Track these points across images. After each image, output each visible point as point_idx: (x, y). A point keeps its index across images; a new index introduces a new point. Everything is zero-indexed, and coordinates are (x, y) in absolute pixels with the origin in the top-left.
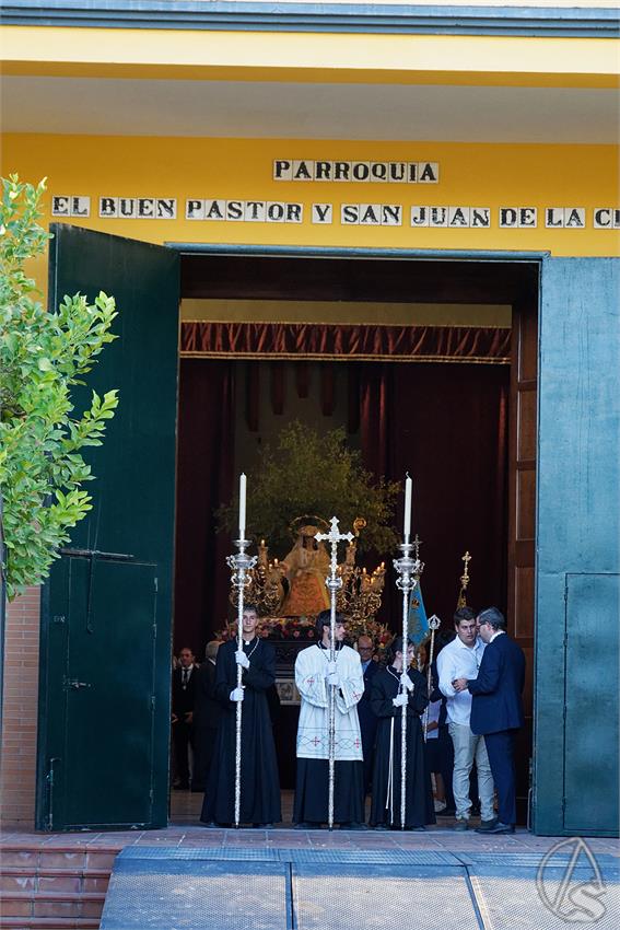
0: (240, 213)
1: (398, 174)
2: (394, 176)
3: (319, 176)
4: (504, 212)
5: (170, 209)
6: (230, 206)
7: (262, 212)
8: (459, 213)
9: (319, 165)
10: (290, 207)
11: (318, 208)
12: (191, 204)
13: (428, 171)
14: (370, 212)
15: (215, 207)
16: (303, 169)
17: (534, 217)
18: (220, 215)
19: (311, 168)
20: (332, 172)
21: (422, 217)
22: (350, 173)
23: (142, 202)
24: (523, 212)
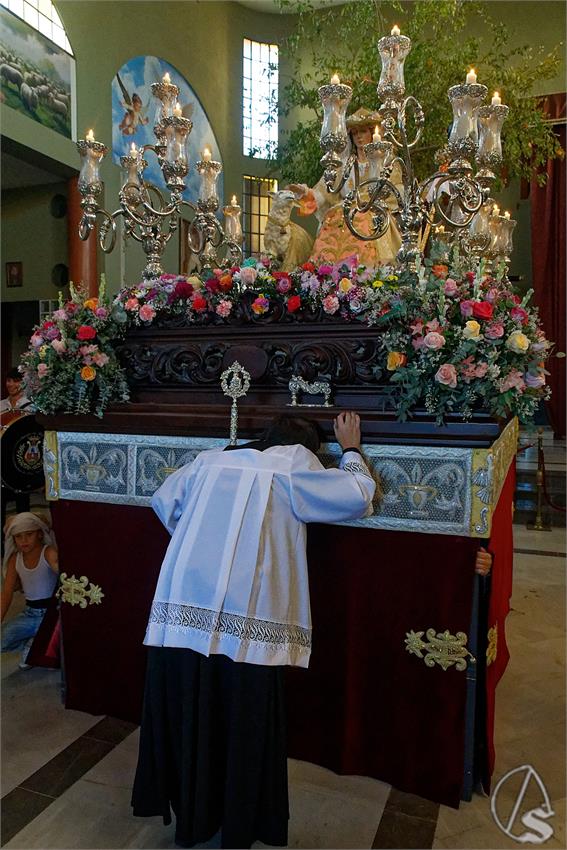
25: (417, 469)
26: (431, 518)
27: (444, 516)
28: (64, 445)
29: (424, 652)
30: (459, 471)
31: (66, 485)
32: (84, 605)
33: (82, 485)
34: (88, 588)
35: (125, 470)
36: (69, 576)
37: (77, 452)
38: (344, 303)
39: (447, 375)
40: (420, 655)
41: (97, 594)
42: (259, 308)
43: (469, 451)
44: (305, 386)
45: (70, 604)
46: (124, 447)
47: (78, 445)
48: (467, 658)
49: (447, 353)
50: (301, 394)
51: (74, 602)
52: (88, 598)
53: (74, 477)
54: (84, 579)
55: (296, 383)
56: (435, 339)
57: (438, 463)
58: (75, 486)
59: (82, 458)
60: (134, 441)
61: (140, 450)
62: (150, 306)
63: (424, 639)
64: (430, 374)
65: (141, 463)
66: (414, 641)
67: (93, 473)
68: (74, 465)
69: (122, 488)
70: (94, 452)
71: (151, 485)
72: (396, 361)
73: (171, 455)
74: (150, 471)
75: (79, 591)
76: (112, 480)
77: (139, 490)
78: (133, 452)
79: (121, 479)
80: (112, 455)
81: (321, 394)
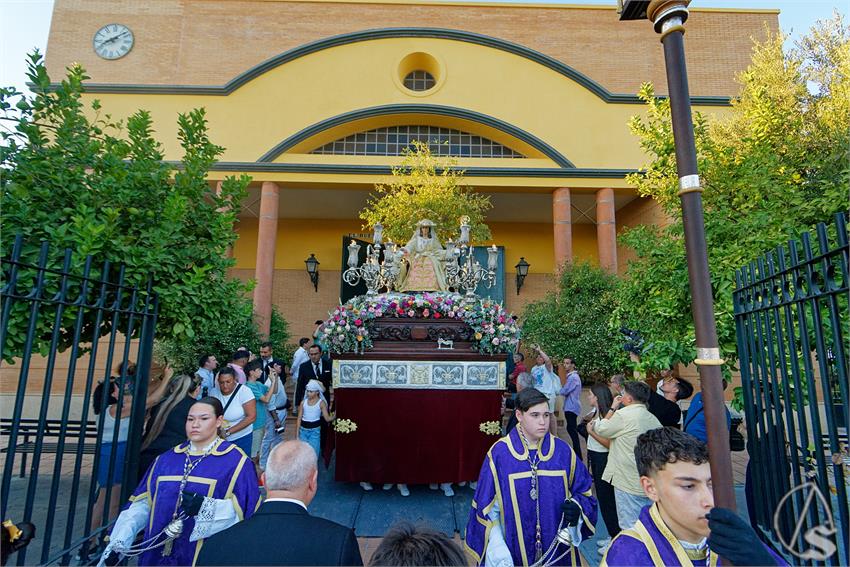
25: (483, 369)
26: (488, 384)
27: (491, 383)
28: (342, 365)
29: (486, 429)
30: (496, 369)
31: (343, 381)
32: (348, 432)
33: (352, 380)
34: (350, 424)
35: (371, 374)
36: (341, 420)
37: (348, 368)
38: (456, 314)
39: (495, 341)
40: (484, 431)
41: (354, 427)
42: (426, 313)
43: (499, 362)
44: (444, 342)
45: (341, 432)
46: (371, 366)
47: (348, 365)
48: (500, 430)
49: (496, 333)
50: (443, 345)
51: (343, 431)
52: (350, 429)
53: (347, 378)
54: (349, 420)
55: (441, 341)
56: (492, 330)
57: (490, 366)
58: (346, 382)
59: (351, 370)
60: (376, 363)
61: (378, 366)
62: (380, 310)
63: (486, 425)
64: (491, 340)
65: (379, 370)
66: (482, 427)
67: (356, 376)
68: (347, 373)
69: (370, 382)
70: (356, 368)
71: (383, 379)
72: (479, 336)
73: (392, 368)
74: (383, 374)
75: (346, 426)
76: (365, 378)
77: (377, 382)
78: (375, 367)
79: (369, 378)
80: (365, 369)
81: (449, 346)
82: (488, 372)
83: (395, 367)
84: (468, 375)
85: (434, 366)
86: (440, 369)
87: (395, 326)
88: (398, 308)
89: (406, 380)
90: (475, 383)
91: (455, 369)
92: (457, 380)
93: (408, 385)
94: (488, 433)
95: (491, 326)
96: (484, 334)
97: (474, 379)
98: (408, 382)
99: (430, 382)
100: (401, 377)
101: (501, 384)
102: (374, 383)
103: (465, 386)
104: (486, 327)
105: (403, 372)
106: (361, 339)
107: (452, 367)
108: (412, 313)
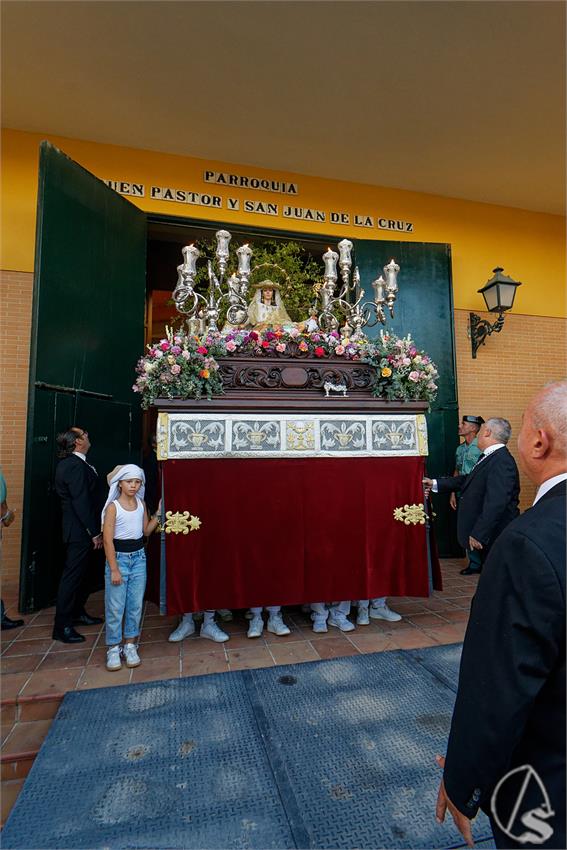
0: (184, 198)
1: (276, 187)
2: (273, 188)
3: (231, 182)
4: (333, 215)
5: (140, 191)
6: (178, 193)
7: (198, 200)
8: (309, 212)
9: (231, 177)
10: (214, 198)
11: (231, 201)
12: (154, 189)
13: (292, 187)
14: (260, 206)
15: (169, 193)
16: (221, 177)
17: (348, 219)
18: (171, 197)
19: (226, 177)
20: (239, 181)
21: (290, 214)
22: (249, 183)
23: (122, 185)
24: (343, 216)
25: (393, 426)
26: (402, 449)
27: (407, 447)
28: (173, 422)
29: (404, 517)
30: (412, 425)
31: (173, 448)
32: (186, 531)
33: (190, 447)
34: (189, 519)
35: (223, 436)
36: (174, 513)
37: (184, 427)
38: (346, 350)
40: (402, 519)
41: (196, 522)
42: (303, 348)
43: (415, 416)
44: (333, 387)
45: (174, 533)
46: (223, 422)
47: (185, 421)
48: (425, 517)
50: (331, 391)
51: (177, 530)
52: (189, 527)
53: (182, 443)
54: (187, 513)
55: (328, 386)
57: (403, 422)
58: (182, 449)
59: (189, 430)
60: (229, 418)
61: (234, 423)
63: (404, 511)
64: (406, 377)
65: (236, 429)
66: (398, 513)
67: (198, 439)
68: (181, 435)
69: (221, 447)
70: (198, 426)
71: (243, 443)
72: (387, 372)
73: (256, 425)
74: (242, 435)
75: (181, 523)
76: (213, 443)
77: (234, 447)
78: (229, 424)
79: (219, 441)
80: (212, 427)
81: (342, 391)
82: (402, 430)
83: (262, 423)
84: (373, 435)
85: (322, 422)
86: (331, 428)
87: (256, 366)
88: (260, 340)
89: (279, 444)
90: (384, 447)
91: (353, 427)
92: (358, 443)
93: (283, 452)
94: (407, 523)
95: (404, 355)
96: (394, 370)
97: (383, 440)
98: (283, 446)
99: (317, 445)
100: (271, 440)
101: (420, 447)
102: (228, 448)
103: (370, 452)
104: (397, 357)
105: (273, 432)
106: (207, 375)
107: (349, 423)
108: (282, 347)
